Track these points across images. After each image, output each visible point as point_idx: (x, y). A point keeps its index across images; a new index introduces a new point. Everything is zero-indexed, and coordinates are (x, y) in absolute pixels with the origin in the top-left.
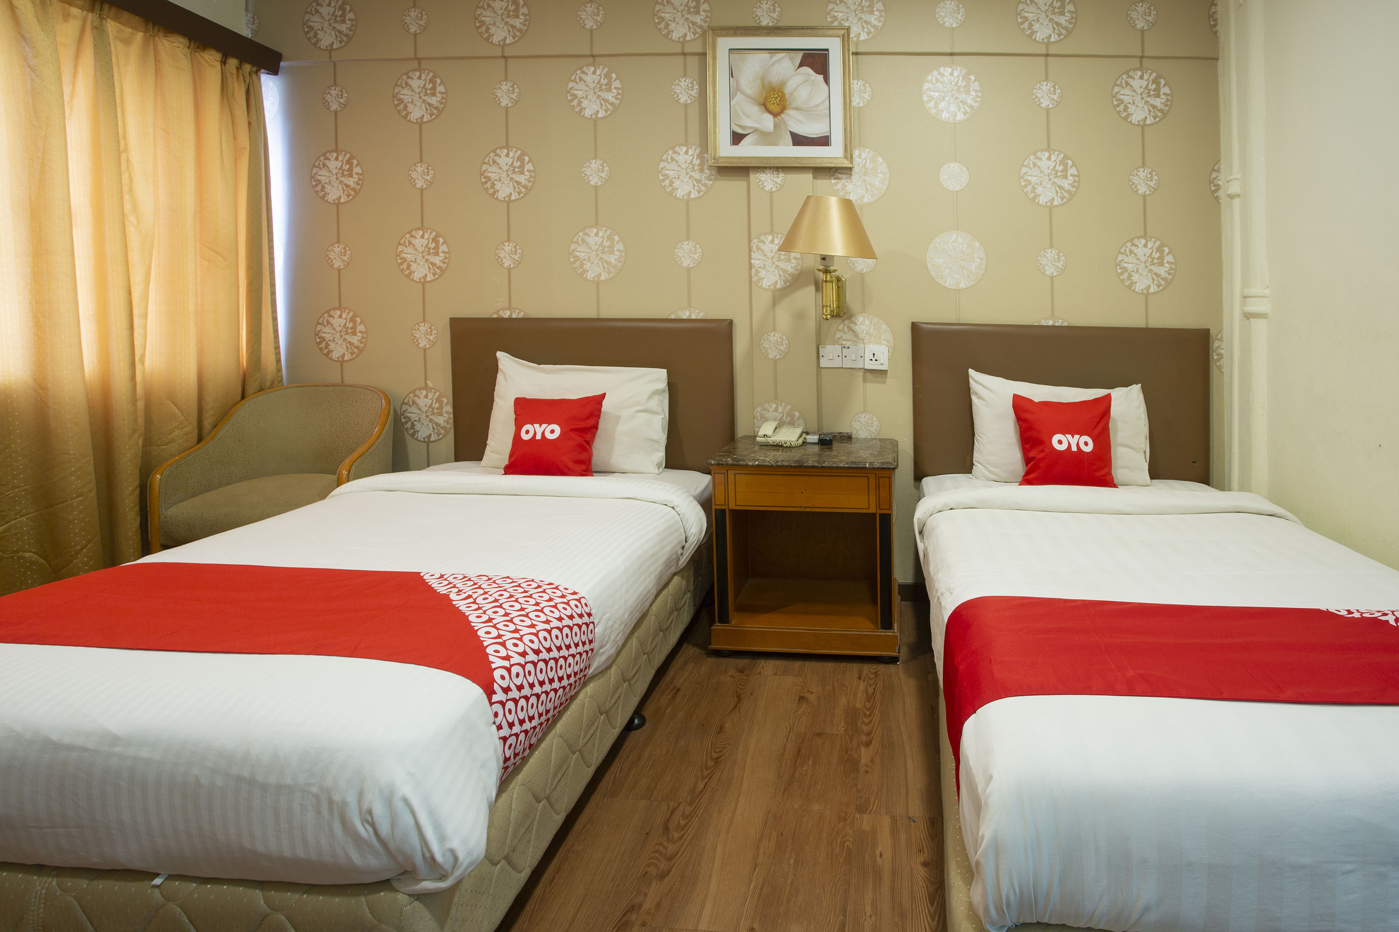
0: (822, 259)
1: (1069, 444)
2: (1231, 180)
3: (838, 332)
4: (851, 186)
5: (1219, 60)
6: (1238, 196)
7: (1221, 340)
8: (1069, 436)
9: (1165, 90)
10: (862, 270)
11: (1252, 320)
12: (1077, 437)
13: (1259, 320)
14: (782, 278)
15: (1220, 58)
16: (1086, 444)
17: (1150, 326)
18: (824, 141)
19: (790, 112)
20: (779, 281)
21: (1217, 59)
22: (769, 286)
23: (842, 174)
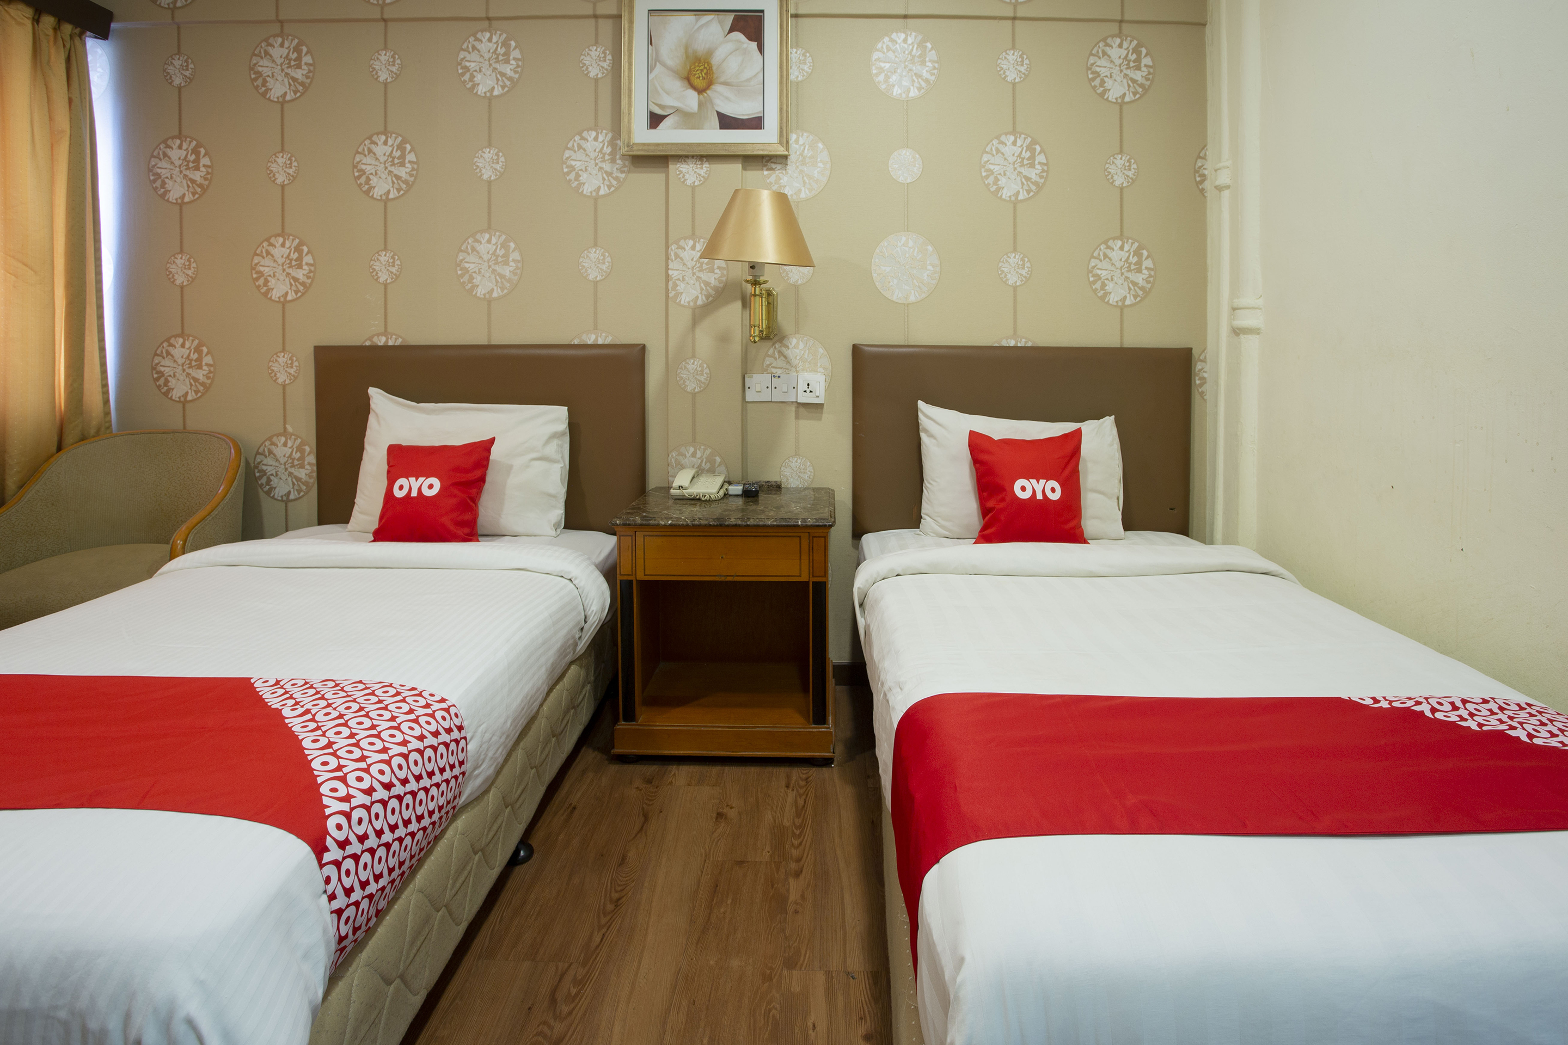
0: (751, 267)
1: (1034, 491)
2: (1220, 169)
3: (767, 358)
4: (786, 179)
5: (1207, 26)
6: (1228, 187)
7: (1204, 361)
8: (1034, 481)
9: (1147, 61)
10: (797, 281)
11: (1242, 336)
12: (1042, 482)
13: (1250, 337)
14: (704, 292)
15: (1208, 23)
16: (1053, 490)
17: (1125, 346)
18: (756, 123)
19: (718, 88)
20: (700, 296)
21: (1204, 25)
22: (689, 302)
23: (775, 163)
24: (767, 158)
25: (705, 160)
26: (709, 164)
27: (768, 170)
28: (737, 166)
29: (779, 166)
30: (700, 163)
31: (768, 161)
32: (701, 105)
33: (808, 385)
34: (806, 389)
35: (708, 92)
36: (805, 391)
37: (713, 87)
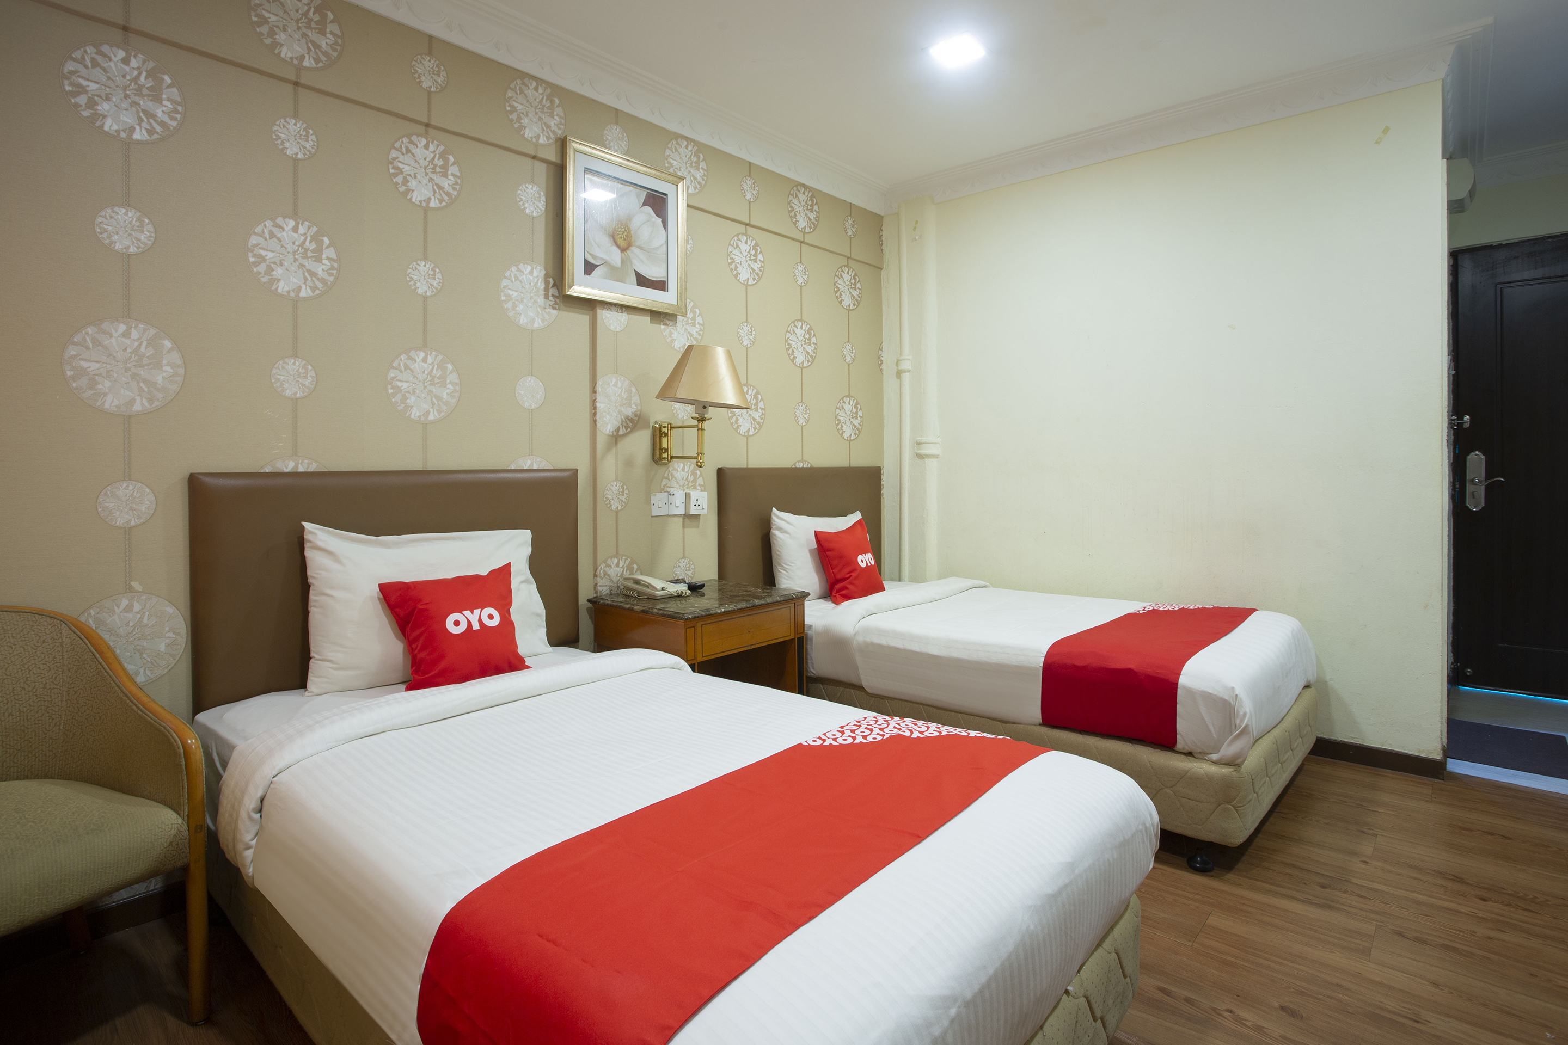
4: (676, 334)
5: (883, 270)
9: (859, 285)
14: (624, 424)
17: (851, 466)
18: (663, 286)
19: (635, 250)
23: (669, 320)
24: (664, 315)
25: (624, 310)
26: (627, 314)
27: (664, 324)
28: (647, 319)
29: (671, 323)
30: (620, 311)
31: (664, 318)
32: (623, 262)
33: (697, 500)
34: (696, 503)
35: (628, 251)
36: (695, 505)
37: (630, 248)
